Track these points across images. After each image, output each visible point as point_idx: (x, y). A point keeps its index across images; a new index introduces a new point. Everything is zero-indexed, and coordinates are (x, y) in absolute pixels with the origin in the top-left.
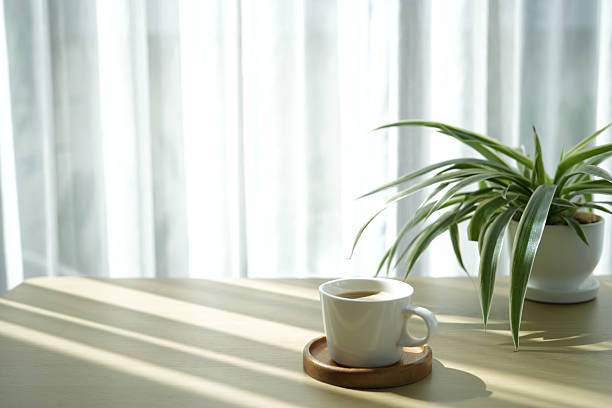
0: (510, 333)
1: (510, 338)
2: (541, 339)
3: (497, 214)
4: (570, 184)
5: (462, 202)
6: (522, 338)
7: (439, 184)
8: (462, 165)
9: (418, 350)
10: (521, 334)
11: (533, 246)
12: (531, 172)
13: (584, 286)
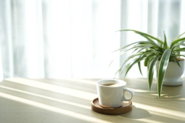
0: (158, 95)
1: (158, 96)
2: (167, 97)
3: (153, 58)
4: (175, 49)
5: (141, 55)
6: (161, 96)
7: (135, 49)
8: (142, 43)
9: (128, 102)
10: (161, 95)
11: (165, 68)
12: (163, 45)
13: (179, 80)
